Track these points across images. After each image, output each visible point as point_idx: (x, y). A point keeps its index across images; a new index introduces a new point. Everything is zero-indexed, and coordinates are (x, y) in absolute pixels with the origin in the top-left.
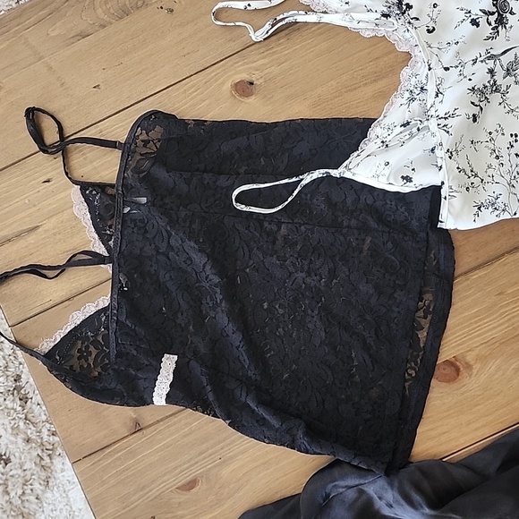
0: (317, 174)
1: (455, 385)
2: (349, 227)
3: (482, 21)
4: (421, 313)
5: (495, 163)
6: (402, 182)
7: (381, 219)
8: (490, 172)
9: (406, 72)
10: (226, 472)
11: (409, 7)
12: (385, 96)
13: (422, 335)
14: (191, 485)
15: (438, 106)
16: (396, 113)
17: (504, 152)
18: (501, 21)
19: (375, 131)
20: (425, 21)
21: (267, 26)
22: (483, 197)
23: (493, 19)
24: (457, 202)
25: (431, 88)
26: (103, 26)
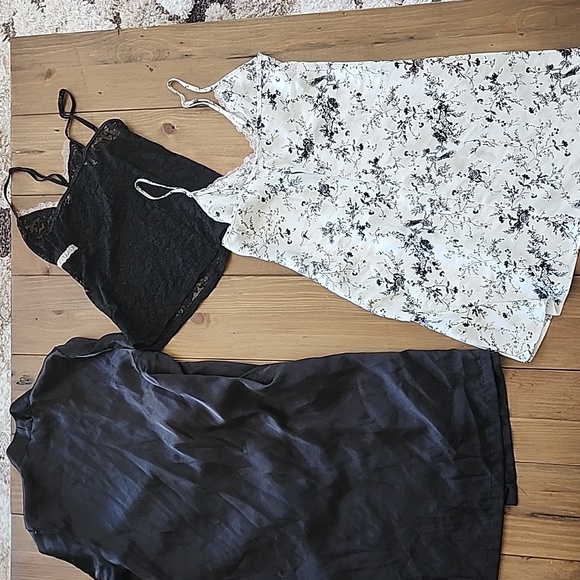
0: (181, 190)
1: (199, 326)
2: (186, 225)
3: (295, 151)
4: (199, 284)
5: (267, 227)
6: (215, 214)
7: (202, 228)
8: (262, 230)
9: (247, 159)
10: (78, 314)
11: (263, 125)
12: (233, 166)
13: (196, 295)
14: (59, 312)
15: (250, 185)
16: (231, 179)
17: (274, 224)
18: (305, 155)
19: (218, 182)
20: (268, 137)
21: (191, 102)
22: (249, 242)
23: (301, 152)
24: (234, 237)
25: (253, 174)
26: (116, 63)
